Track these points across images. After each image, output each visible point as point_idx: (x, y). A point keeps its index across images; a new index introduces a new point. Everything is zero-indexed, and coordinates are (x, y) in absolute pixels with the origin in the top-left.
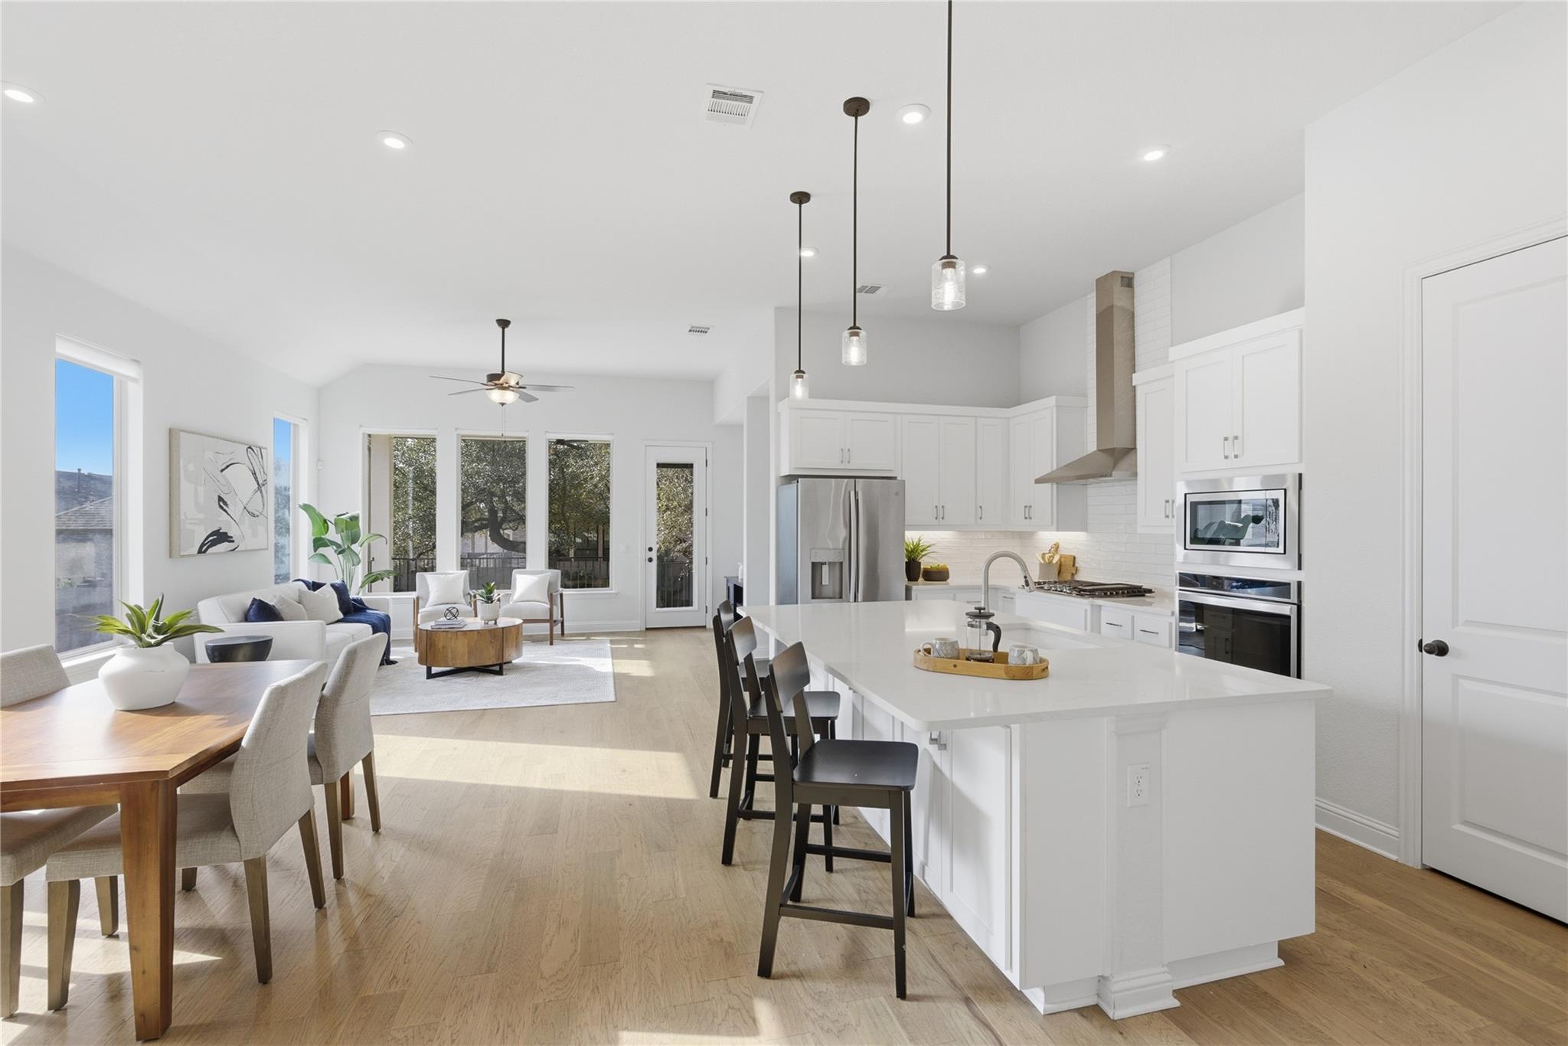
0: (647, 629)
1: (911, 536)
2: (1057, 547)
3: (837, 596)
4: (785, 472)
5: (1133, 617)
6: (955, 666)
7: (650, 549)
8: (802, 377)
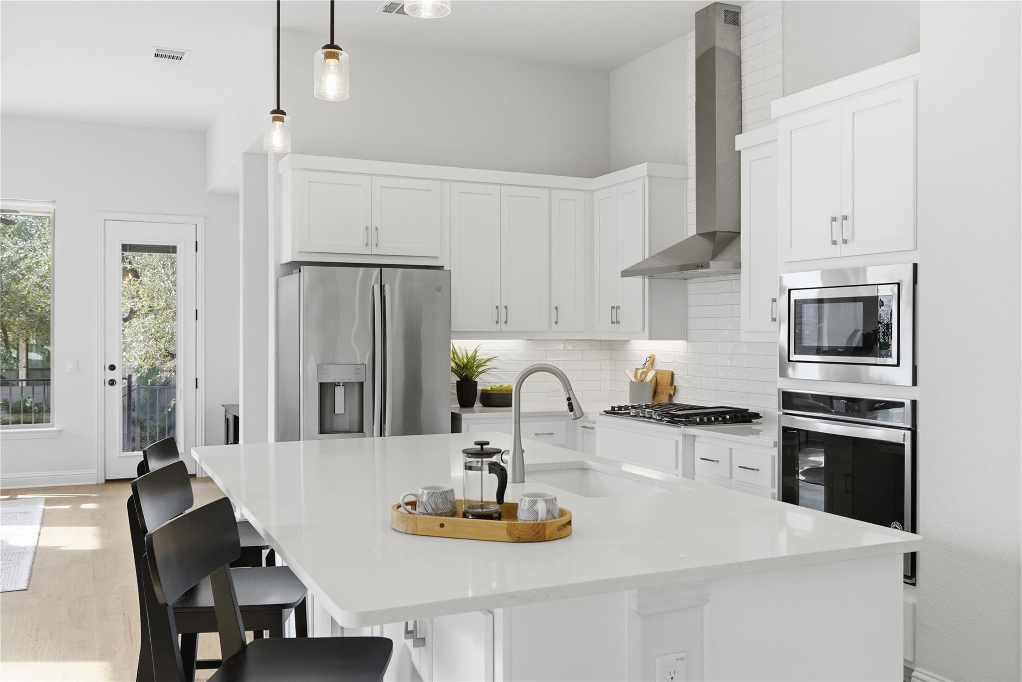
0: (108, 481)
1: (463, 347)
2: (652, 360)
3: (356, 429)
4: (287, 258)
5: (731, 449)
6: (442, 526)
7: (112, 368)
8: (282, 120)
